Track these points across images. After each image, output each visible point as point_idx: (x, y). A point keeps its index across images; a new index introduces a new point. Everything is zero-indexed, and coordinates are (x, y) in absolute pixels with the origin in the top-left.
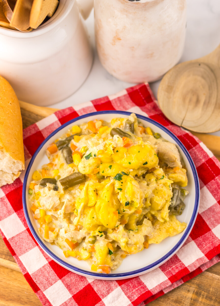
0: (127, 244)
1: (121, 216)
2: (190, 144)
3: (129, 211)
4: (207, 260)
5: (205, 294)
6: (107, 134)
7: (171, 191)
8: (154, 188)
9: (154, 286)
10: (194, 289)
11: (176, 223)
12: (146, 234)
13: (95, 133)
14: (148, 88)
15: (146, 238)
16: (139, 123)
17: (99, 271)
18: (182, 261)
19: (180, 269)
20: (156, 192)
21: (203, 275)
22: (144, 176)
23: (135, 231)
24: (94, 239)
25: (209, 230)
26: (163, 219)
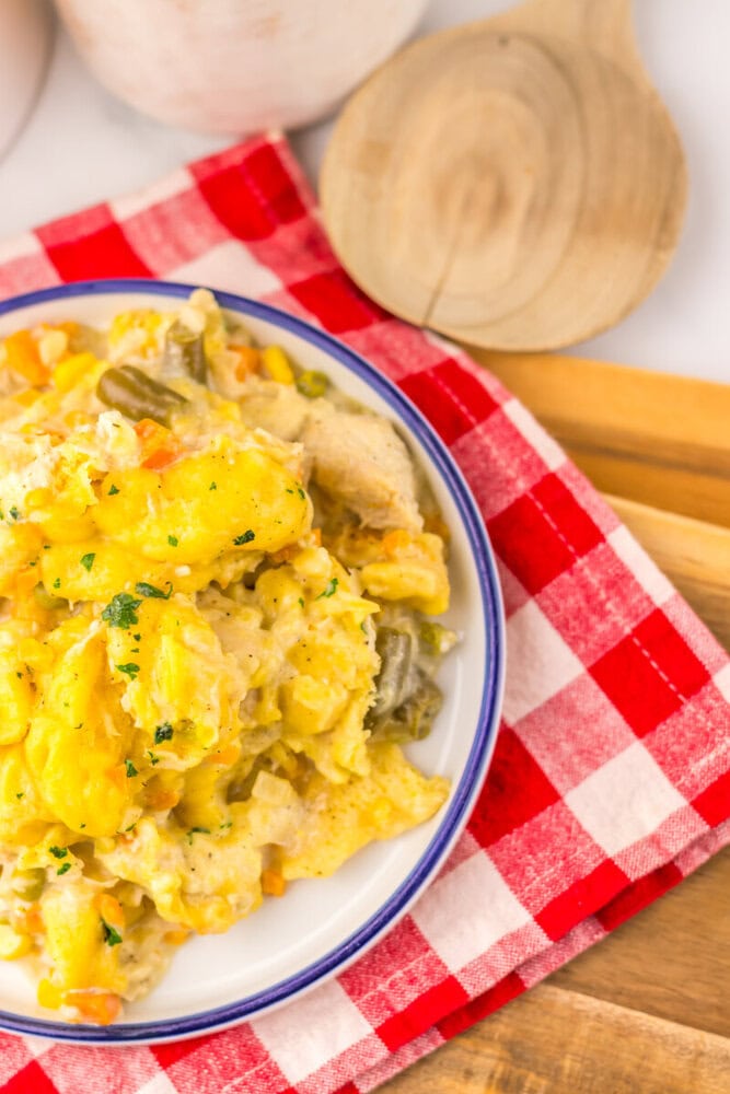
0: (183, 893)
1: (145, 780)
2: (463, 409)
3: (173, 762)
4: (543, 941)
5: (539, 1085)
6: (86, 395)
7: (372, 646)
8: (291, 642)
9: (314, 1067)
10: (491, 1063)
11: (405, 781)
12: (269, 838)
13: (41, 388)
14: (285, 156)
15: (274, 856)
16: (232, 329)
17: (67, 1015)
18: (433, 944)
19: (426, 984)
20: (303, 656)
21: (532, 999)
22: (249, 583)
23: (216, 831)
24: (35, 882)
25: (553, 797)
26: (343, 769)
